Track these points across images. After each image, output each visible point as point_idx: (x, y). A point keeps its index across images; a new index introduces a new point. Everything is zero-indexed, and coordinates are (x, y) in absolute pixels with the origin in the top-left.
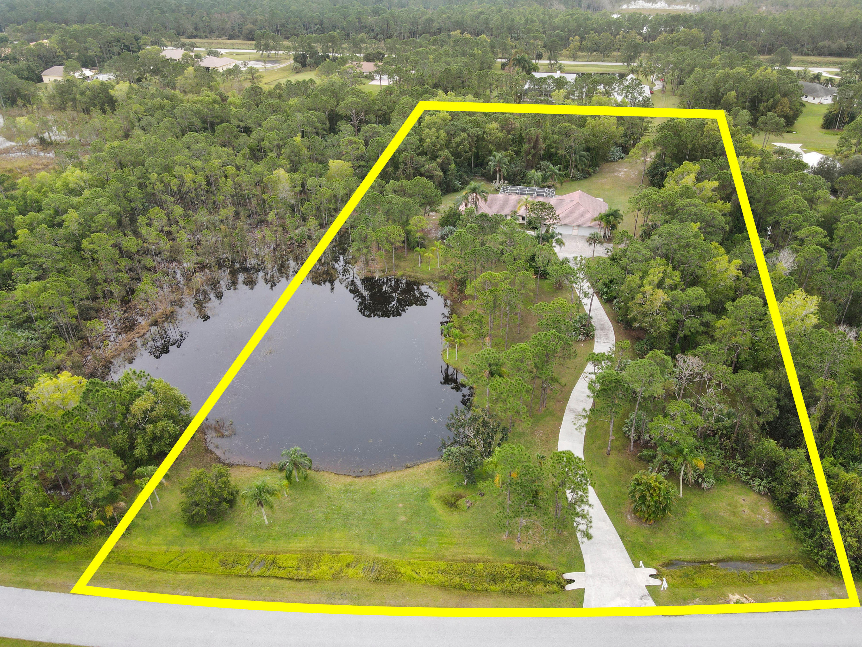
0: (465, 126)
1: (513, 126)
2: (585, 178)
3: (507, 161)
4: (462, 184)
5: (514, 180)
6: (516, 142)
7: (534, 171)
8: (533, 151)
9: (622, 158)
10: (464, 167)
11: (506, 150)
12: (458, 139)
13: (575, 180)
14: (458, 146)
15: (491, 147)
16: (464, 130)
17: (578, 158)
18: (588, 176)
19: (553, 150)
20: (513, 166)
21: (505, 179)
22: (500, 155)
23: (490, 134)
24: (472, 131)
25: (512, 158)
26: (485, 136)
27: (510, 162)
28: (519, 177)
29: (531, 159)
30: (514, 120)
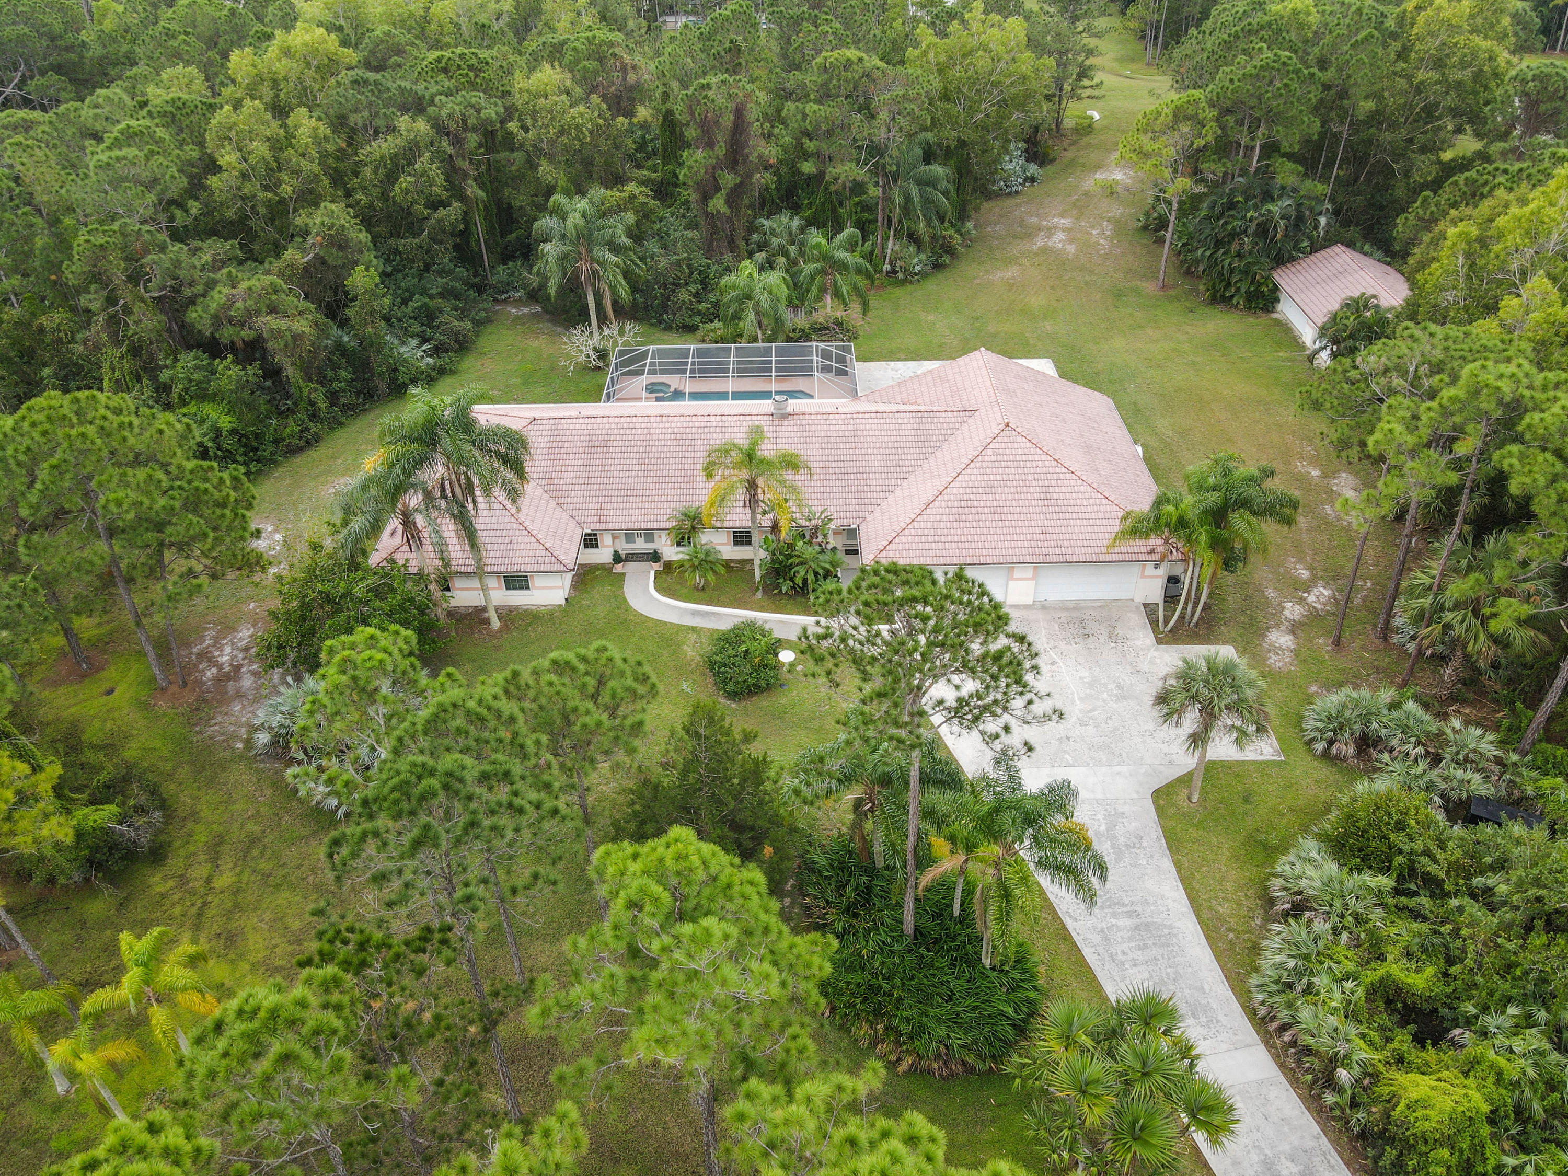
0: (420, 88)
1: (632, 77)
2: (937, 267)
3: (620, 231)
4: (437, 351)
5: (664, 307)
6: (654, 152)
7: (748, 267)
8: (728, 179)
9: (1033, 180)
10: (442, 273)
11: (617, 180)
12: (384, 146)
13: (904, 282)
14: (392, 177)
15: (546, 171)
16: (418, 106)
17: (914, 191)
18: (946, 259)
19: (808, 167)
20: (653, 246)
21: (621, 312)
22: (583, 204)
23: (534, 114)
24: (449, 107)
25: (645, 215)
26: (513, 126)
27: (637, 235)
28: (684, 295)
29: (724, 209)
30: (630, 51)
